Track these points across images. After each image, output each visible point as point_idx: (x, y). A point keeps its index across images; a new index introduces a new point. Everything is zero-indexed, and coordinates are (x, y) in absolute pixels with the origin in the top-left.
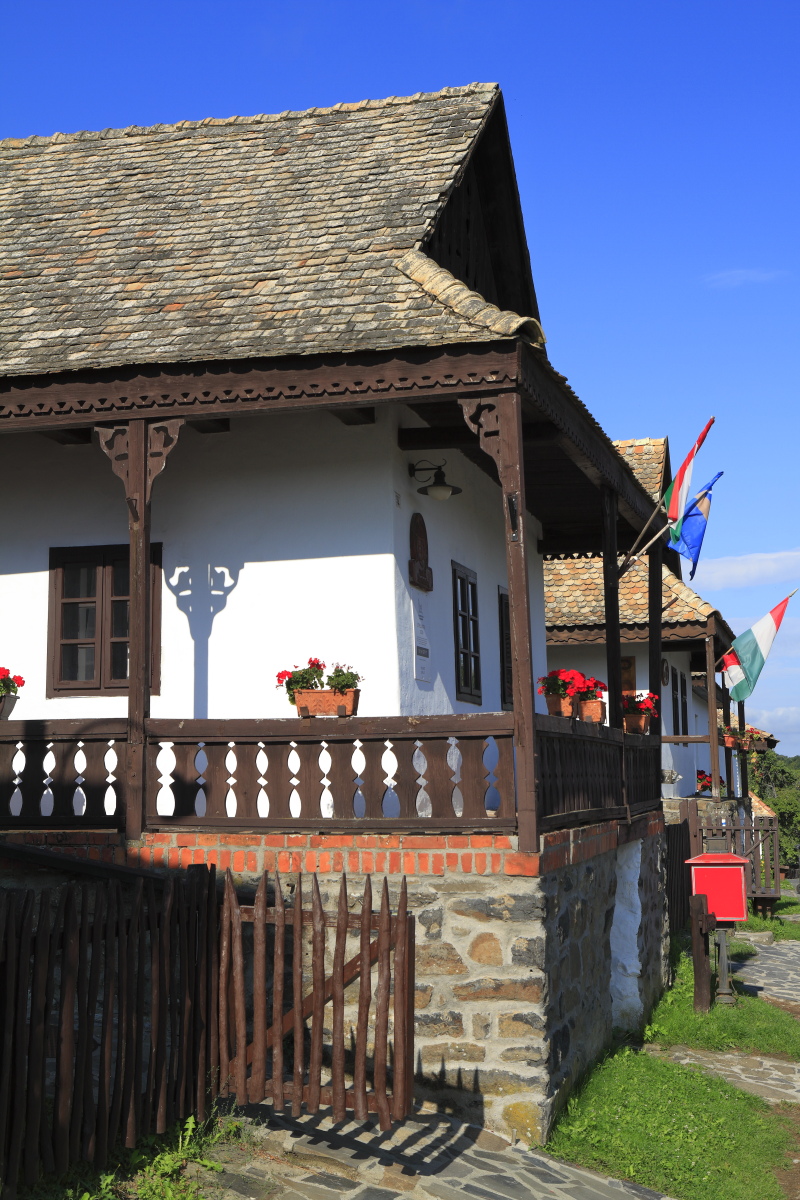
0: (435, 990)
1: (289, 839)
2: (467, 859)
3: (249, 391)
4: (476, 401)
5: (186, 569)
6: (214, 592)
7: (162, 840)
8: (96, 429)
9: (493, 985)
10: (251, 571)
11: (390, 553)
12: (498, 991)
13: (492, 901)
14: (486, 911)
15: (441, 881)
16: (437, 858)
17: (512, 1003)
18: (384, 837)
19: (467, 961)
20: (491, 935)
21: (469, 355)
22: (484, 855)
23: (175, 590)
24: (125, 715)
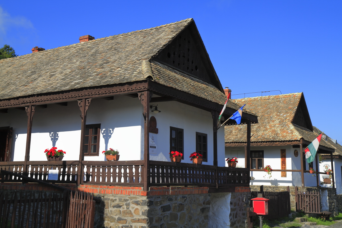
0: (128, 220)
1: (104, 186)
2: (134, 191)
3: (102, 92)
4: (141, 93)
5: (105, 129)
6: (109, 134)
7: (83, 186)
8: (78, 101)
9: (138, 219)
10: (116, 129)
11: (140, 125)
12: (139, 221)
13: (138, 201)
14: (137, 203)
15: (129, 196)
16: (129, 191)
17: (141, 223)
18: (120, 186)
19: (134, 214)
20: (138, 208)
21: (139, 83)
22: (137, 191)
23: (103, 134)
24: (79, 160)
